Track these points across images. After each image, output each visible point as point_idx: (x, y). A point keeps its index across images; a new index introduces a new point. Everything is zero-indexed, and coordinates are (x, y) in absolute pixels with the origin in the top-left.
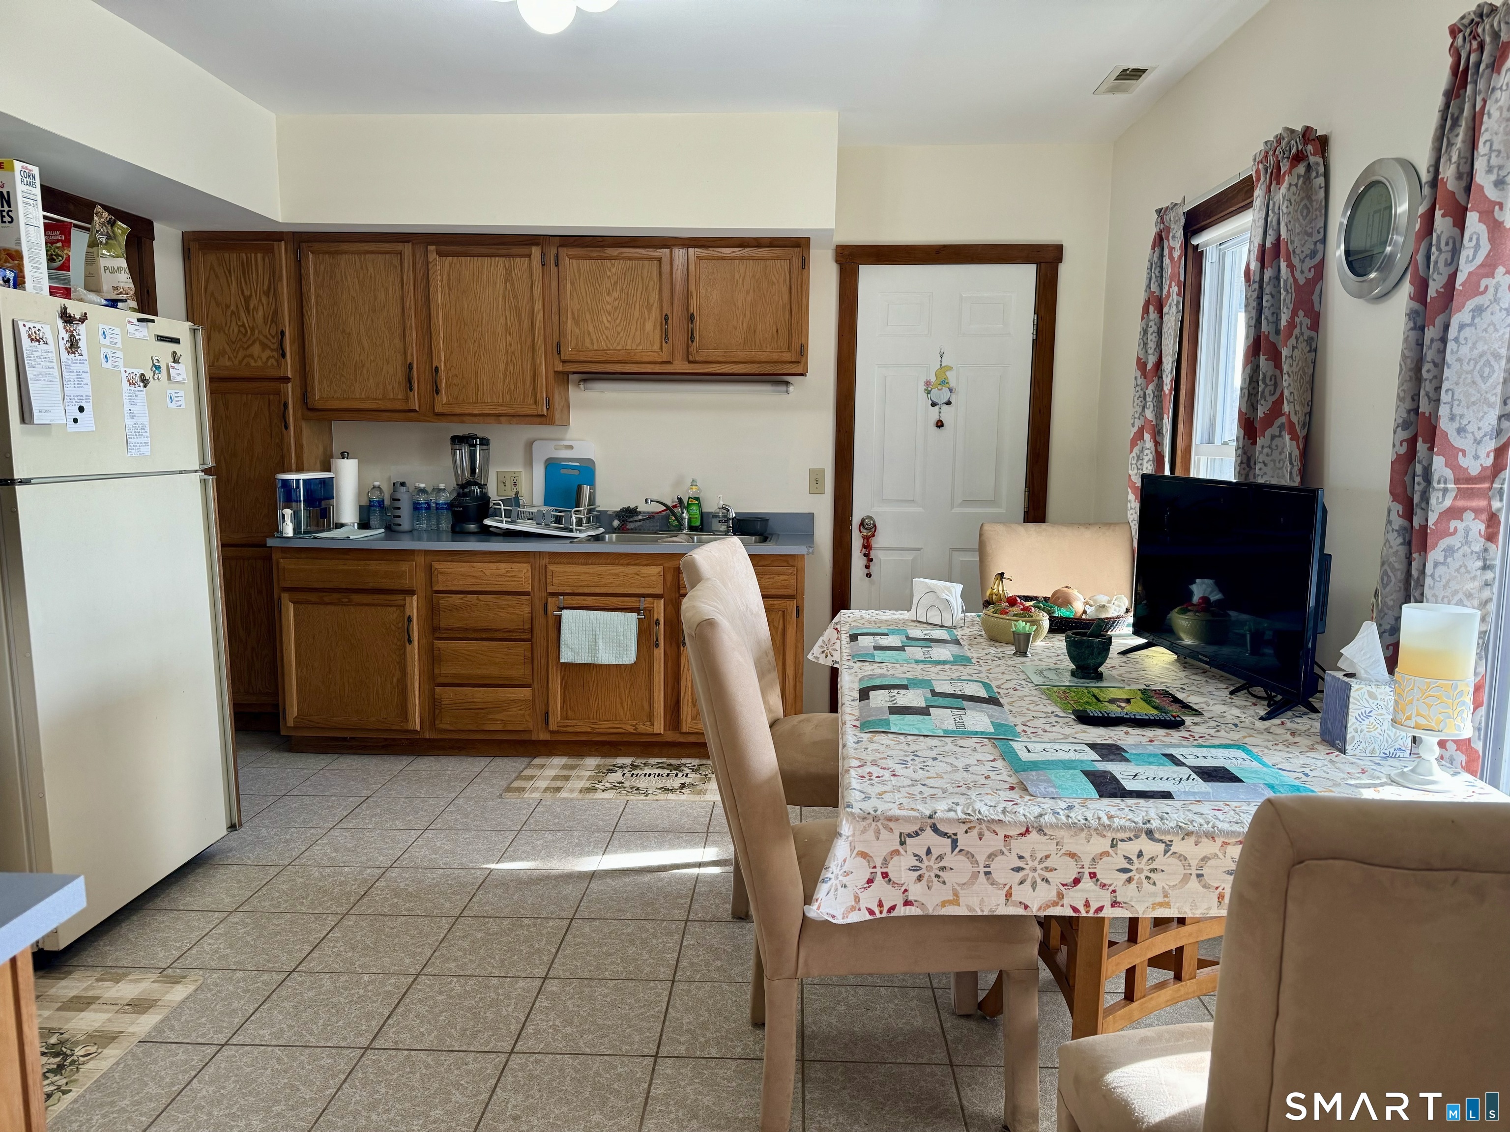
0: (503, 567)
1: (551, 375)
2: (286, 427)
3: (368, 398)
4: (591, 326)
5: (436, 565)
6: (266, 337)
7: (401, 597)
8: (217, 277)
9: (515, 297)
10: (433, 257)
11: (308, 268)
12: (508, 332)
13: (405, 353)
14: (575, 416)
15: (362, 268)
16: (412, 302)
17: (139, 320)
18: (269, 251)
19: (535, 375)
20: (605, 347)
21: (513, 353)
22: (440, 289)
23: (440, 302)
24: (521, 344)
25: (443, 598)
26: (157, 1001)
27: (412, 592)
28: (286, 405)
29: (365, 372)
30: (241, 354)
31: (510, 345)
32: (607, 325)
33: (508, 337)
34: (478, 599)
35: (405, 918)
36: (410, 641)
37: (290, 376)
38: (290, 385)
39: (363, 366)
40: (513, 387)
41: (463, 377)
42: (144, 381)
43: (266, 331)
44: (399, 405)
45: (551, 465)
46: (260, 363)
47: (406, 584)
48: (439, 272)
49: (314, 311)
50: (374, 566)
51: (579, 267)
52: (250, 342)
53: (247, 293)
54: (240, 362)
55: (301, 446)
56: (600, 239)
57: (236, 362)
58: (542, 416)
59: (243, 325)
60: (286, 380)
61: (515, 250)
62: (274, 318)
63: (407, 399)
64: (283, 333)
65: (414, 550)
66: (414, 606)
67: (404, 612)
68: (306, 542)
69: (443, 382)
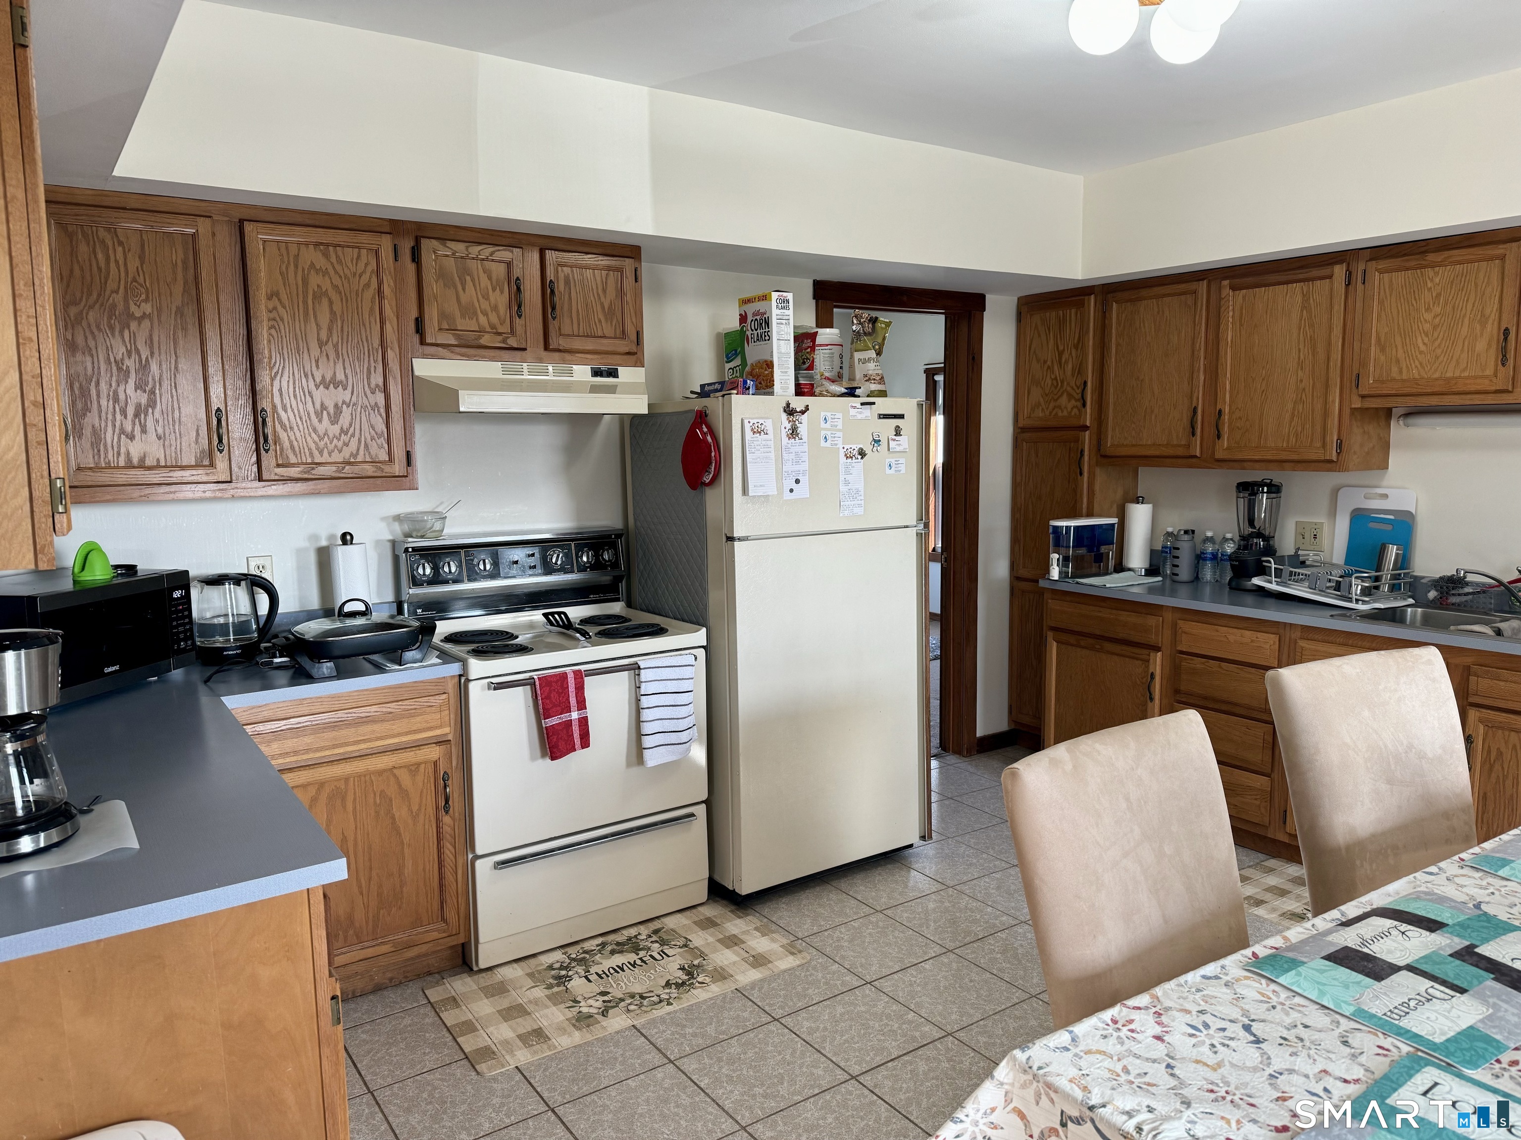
0: (1248, 635)
1: (1347, 412)
2: (1081, 474)
3: (1154, 445)
4: (1400, 351)
5: (1181, 623)
6: (1072, 388)
7: (1146, 651)
8: (1039, 335)
9: (1312, 326)
10: (1226, 291)
11: (1111, 319)
12: (1300, 365)
13: (1191, 398)
14: (1395, 459)
15: (1158, 313)
16: (1203, 343)
17: (862, 404)
18: (1081, 305)
19: (1326, 414)
20: (1417, 376)
21: (1304, 389)
22: (1230, 326)
23: (1229, 340)
24: (1313, 380)
25: (1185, 659)
26: (770, 962)
27: (1157, 649)
28: (1082, 452)
29: (1153, 417)
30: (1052, 405)
31: (1301, 381)
32: (1423, 348)
33: (1300, 373)
34: (1220, 667)
35: (991, 976)
36: (1152, 699)
37: (1088, 424)
38: (1087, 433)
39: (1152, 412)
40: (1299, 429)
41: (1247, 420)
42: (862, 454)
43: (1073, 384)
44: (1180, 452)
45: (1359, 517)
46: (1065, 413)
47: (1152, 639)
48: (1231, 308)
49: (1113, 360)
50: (1126, 617)
51: (1391, 281)
52: (1060, 393)
53: (1061, 348)
54: (1051, 413)
55: (1093, 491)
56: (1423, 243)
57: (1047, 413)
58: (1331, 461)
59: (1056, 379)
60: (1085, 428)
61: (1315, 273)
62: (1080, 370)
63: (1188, 446)
64: (1085, 383)
65: (1162, 606)
66: (1158, 663)
67: (1148, 667)
68: (1070, 586)
69: (1226, 425)
